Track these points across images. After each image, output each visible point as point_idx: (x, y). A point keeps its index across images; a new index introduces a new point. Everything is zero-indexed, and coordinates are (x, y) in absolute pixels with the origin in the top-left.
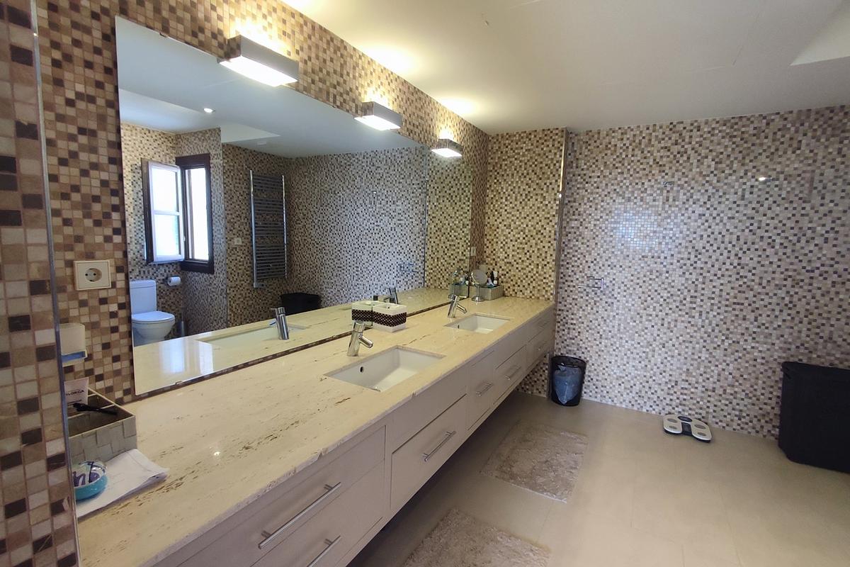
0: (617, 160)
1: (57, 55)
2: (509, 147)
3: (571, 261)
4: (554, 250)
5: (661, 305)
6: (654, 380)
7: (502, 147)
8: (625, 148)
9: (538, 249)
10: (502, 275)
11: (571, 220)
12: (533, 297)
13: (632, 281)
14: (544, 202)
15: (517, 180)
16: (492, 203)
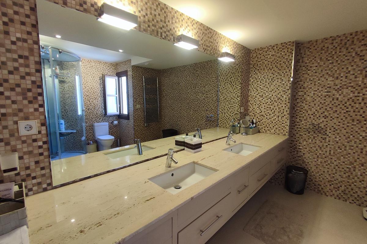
0: (329, 56)
1: (6, 19)
2: (262, 54)
3: (298, 114)
4: (288, 108)
5: (360, 141)
6: (355, 185)
7: (258, 55)
8: (334, 48)
9: (279, 108)
10: (258, 121)
11: (298, 91)
12: (276, 134)
13: (339, 125)
14: (282, 83)
15: (267, 71)
16: (252, 85)
